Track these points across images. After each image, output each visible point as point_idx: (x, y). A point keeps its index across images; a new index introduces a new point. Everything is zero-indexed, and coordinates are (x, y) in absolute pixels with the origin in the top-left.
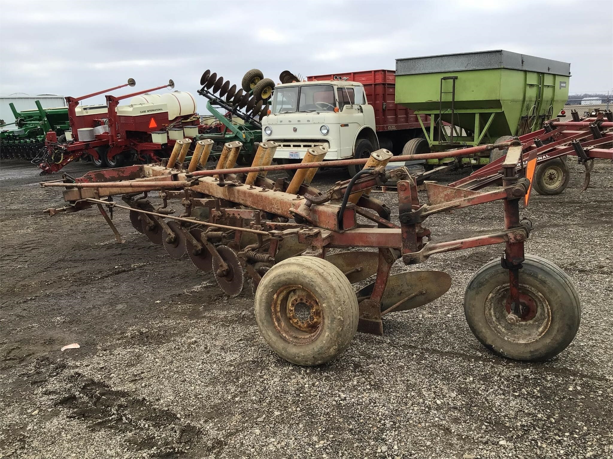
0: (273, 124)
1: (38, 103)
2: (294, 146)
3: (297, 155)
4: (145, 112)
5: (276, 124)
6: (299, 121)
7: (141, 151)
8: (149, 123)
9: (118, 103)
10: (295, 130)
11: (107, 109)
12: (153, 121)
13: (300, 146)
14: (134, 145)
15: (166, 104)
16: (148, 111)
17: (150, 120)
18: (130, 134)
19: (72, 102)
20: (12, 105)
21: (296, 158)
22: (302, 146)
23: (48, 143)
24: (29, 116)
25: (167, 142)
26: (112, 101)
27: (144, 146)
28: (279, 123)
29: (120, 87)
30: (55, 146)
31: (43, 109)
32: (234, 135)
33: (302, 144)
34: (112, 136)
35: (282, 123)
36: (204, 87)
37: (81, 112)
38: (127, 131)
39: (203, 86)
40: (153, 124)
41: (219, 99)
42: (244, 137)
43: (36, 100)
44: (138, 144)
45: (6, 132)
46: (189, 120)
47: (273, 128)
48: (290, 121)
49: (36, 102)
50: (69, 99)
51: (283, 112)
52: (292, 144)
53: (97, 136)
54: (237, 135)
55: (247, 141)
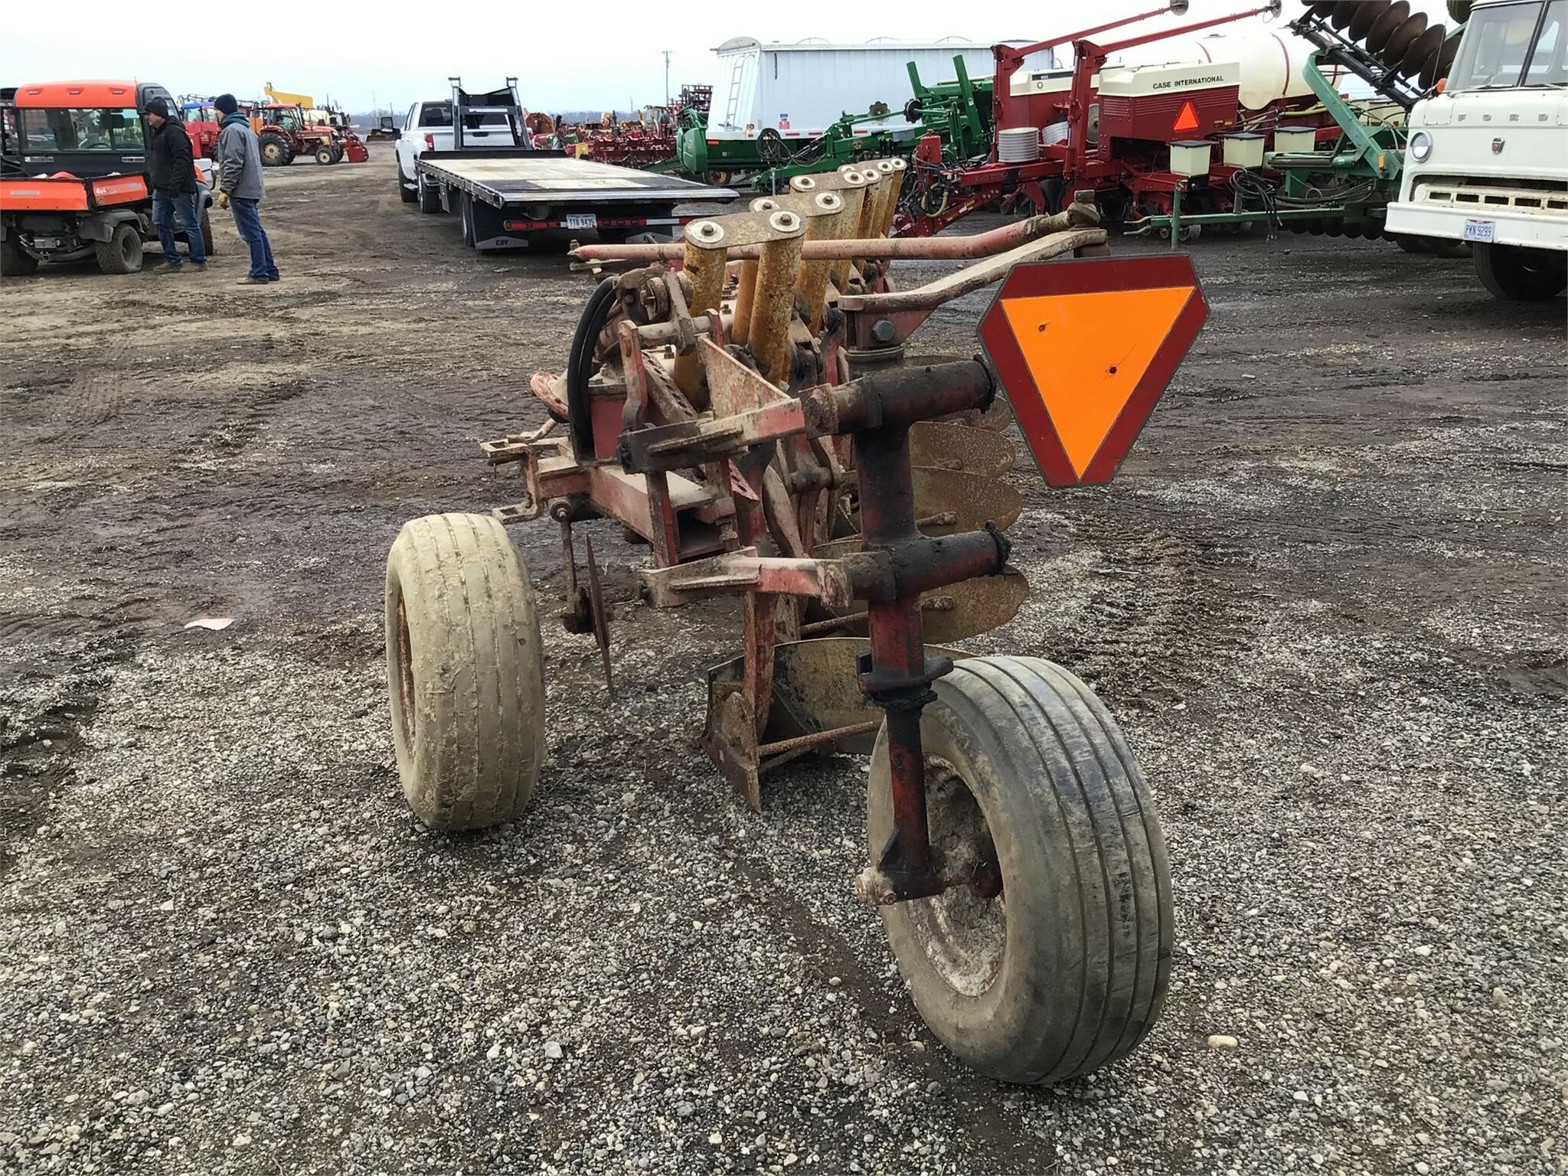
0: (1436, 126)
1: (959, 63)
2: (1490, 200)
3: (1489, 230)
4: (1168, 85)
5: (1446, 126)
6: (1514, 117)
7: (1142, 193)
8: (1175, 116)
9: (1104, 60)
10: (1498, 147)
11: (1070, 79)
12: (1188, 110)
13: (1504, 201)
14: (1130, 176)
15: (1237, 64)
16: (1178, 83)
17: (1180, 110)
18: (1120, 146)
19: (1008, 58)
20: (912, 67)
21: (1483, 239)
22: (1512, 201)
23: (919, 163)
24: (940, 97)
25: (1206, 171)
26: (1091, 56)
27: (1150, 180)
28: (1455, 122)
29: (1142, 17)
30: (933, 172)
31: (970, 78)
32: (1356, 157)
33: (1513, 194)
34: (1072, 150)
35: (1464, 123)
36: (1309, 14)
37: (1027, 85)
38: (1113, 139)
39: (1308, 8)
40: (1187, 119)
41: (1350, 46)
42: (1381, 165)
43: (956, 54)
44: (1136, 173)
45: (882, 133)
46: (1310, 111)
47: (1438, 137)
48: (1487, 118)
49: (955, 59)
50: (999, 51)
51: (1475, 88)
52: (1483, 192)
53: (1046, 151)
54: (1367, 157)
55: (1388, 175)
